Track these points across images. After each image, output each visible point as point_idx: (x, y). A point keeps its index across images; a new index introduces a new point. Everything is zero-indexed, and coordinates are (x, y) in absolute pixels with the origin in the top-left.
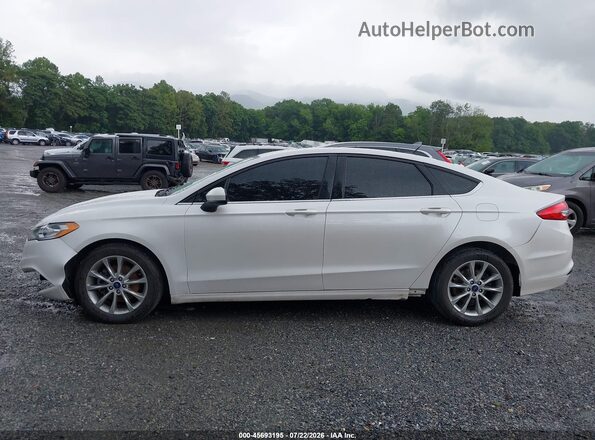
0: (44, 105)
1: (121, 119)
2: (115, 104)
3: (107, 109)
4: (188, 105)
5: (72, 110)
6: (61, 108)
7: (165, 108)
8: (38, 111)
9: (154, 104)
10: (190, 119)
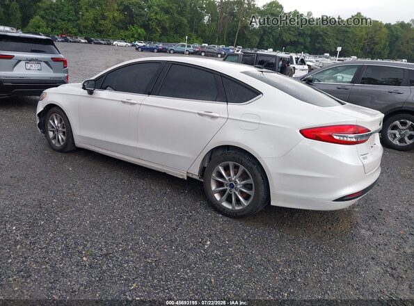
0: (270, 33)
1: (319, 43)
2: (317, 32)
3: (310, 36)
4: (375, 32)
5: (287, 37)
6: (280, 35)
7: (356, 35)
8: (265, 38)
9: (347, 32)
10: (375, 44)
